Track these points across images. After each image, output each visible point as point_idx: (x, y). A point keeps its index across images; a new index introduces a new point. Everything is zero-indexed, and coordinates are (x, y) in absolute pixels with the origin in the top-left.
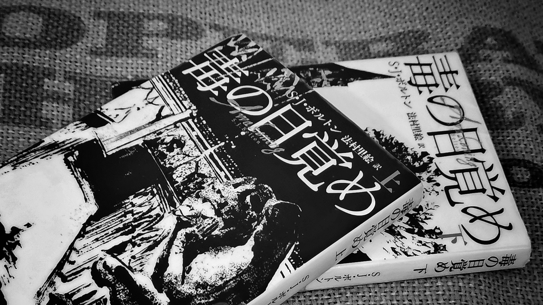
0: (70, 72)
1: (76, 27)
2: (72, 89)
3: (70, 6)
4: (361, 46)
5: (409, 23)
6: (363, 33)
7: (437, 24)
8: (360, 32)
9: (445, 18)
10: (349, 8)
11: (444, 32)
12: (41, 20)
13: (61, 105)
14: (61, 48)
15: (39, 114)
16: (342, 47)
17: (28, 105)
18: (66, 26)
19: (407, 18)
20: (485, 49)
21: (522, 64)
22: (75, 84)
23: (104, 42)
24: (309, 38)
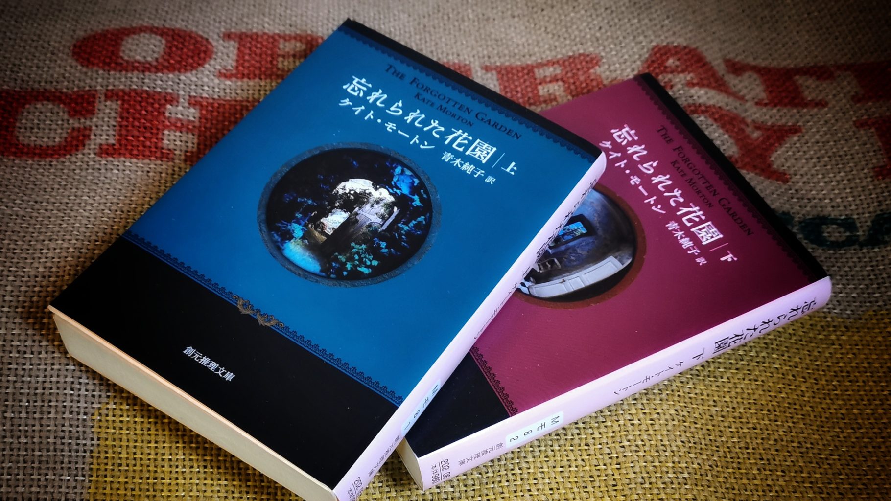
0: (195, 97)
2: (197, 115)
5: (579, 46)
6: (527, 57)
7: (612, 46)
8: (524, 56)
9: (621, 38)
11: (620, 55)
12: (164, 41)
13: (184, 133)
14: (186, 70)
15: (159, 145)
16: (503, 72)
20: (667, 72)
21: (709, 86)
22: (201, 110)
23: (234, 64)
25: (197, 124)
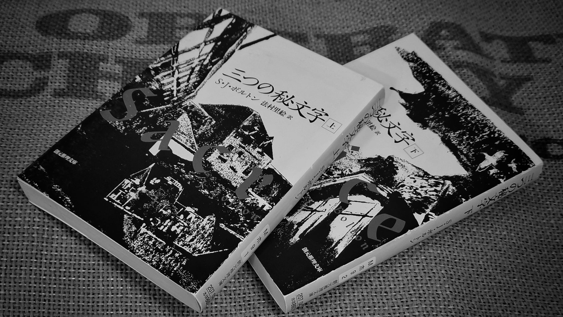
0: (119, 57)
1: (125, 24)
2: (121, 70)
3: (121, 9)
4: (344, 38)
5: (381, 20)
6: (346, 28)
7: (404, 21)
8: (344, 28)
9: (410, 15)
10: (336, 9)
11: (409, 27)
12: (98, 19)
13: (112, 82)
14: (113, 39)
15: (95, 89)
16: (330, 39)
17: (87, 82)
18: (117, 23)
19: (380, 16)
20: (441, 39)
21: (469, 50)
22: (123, 66)
23: (146, 34)
24: (305, 32)
25: (121, 75)
